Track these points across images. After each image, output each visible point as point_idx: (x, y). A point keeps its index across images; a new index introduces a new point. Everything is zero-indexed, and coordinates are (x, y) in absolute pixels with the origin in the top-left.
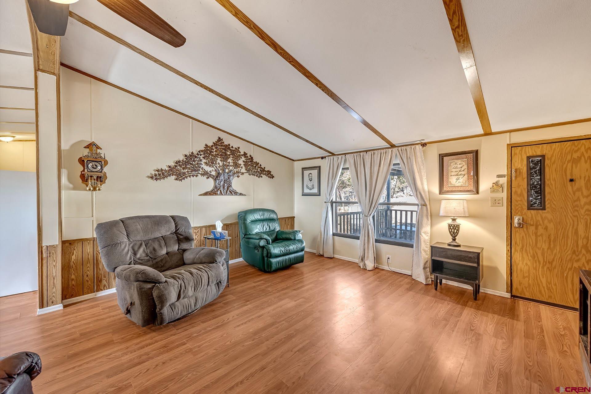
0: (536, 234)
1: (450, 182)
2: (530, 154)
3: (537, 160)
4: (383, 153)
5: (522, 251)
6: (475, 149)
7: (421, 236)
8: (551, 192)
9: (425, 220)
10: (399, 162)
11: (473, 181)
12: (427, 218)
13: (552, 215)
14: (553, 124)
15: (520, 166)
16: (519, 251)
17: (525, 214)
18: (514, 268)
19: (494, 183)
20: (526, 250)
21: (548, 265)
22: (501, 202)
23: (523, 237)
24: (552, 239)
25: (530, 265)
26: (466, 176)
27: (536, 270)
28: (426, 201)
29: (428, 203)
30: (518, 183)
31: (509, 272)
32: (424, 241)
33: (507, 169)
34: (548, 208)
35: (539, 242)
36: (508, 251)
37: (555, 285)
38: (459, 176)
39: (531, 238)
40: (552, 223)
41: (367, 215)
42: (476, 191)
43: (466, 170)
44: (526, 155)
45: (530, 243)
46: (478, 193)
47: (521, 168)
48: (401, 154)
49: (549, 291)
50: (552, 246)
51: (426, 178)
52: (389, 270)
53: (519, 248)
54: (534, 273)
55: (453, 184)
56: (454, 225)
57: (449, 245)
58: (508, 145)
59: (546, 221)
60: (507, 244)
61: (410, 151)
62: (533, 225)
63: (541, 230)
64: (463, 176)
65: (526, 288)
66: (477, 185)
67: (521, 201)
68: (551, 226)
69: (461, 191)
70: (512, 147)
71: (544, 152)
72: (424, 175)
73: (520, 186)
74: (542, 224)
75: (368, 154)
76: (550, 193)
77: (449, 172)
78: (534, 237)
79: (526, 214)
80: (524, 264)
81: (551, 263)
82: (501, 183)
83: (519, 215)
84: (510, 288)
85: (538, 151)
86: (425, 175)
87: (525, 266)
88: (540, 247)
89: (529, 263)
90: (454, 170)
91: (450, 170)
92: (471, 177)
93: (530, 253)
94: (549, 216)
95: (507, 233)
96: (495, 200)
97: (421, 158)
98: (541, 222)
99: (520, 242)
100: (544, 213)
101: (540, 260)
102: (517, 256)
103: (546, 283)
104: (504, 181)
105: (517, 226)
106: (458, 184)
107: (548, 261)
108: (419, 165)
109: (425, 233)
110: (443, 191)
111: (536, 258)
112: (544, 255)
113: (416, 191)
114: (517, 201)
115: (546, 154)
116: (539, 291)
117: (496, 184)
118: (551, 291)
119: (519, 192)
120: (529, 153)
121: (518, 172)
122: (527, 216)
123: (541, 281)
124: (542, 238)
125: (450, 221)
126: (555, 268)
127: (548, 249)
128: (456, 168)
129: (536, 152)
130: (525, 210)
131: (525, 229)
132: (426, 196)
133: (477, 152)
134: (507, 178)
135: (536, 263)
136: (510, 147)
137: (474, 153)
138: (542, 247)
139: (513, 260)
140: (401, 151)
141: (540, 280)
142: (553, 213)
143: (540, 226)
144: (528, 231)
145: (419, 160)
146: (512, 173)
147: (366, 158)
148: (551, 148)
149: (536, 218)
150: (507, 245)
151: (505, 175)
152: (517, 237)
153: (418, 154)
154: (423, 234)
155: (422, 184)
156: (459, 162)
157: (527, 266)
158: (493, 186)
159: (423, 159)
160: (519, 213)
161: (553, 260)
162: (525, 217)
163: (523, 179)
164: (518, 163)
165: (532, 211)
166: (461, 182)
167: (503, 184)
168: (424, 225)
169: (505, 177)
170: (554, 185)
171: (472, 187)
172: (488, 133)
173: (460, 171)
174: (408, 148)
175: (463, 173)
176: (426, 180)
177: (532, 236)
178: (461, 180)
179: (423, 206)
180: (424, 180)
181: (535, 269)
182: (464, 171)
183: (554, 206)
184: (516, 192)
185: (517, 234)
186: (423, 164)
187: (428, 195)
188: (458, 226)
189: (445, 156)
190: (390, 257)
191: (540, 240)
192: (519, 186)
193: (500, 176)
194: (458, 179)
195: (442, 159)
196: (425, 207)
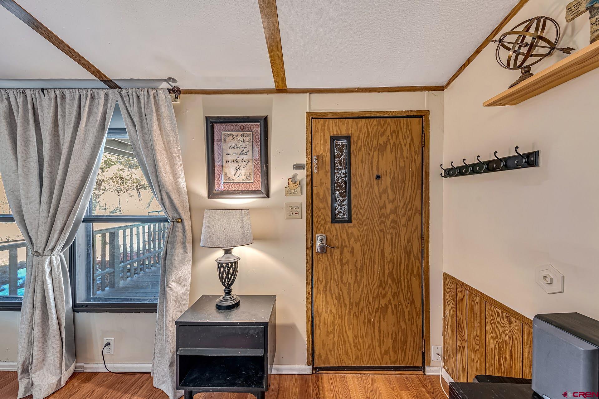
0: (341, 260)
1: (226, 173)
2: (334, 133)
3: (342, 143)
4: (84, 97)
5: (326, 290)
6: (263, 114)
7: (168, 289)
8: (358, 195)
9: (179, 252)
10: (125, 126)
11: (261, 173)
12: (185, 248)
13: (359, 231)
14: (358, 88)
15: (322, 151)
16: (322, 292)
17: (329, 230)
18: (316, 321)
19: (290, 179)
20: (330, 289)
21: (355, 309)
22: (299, 211)
23: (326, 267)
24: (359, 267)
25: (335, 312)
26: (250, 164)
27: (342, 320)
28: (181, 211)
29: (185, 217)
30: (321, 180)
31: (310, 330)
32: (177, 300)
33: (307, 155)
34: (354, 219)
35: (344, 275)
36: (309, 293)
37: (362, 337)
38: (240, 164)
39: (336, 269)
40: (358, 243)
41: (40, 251)
42: (265, 193)
43: (250, 153)
44: (330, 134)
45: (334, 276)
46: (268, 196)
47: (324, 154)
48: (127, 104)
49: (356, 348)
50: (359, 278)
51: (181, 163)
53: (321, 288)
54: (339, 325)
55: (231, 178)
56: (227, 264)
58: (307, 113)
59: (352, 240)
60: (307, 283)
61: (146, 99)
62: (338, 248)
63: (347, 256)
64: (245, 163)
65: (330, 350)
66: (266, 180)
67: (324, 208)
68: (357, 247)
69: (242, 192)
70: (312, 118)
71: (350, 133)
72: (179, 156)
73: (323, 183)
74: (348, 245)
75: (46, 95)
76: (356, 196)
77: (224, 154)
78: (338, 267)
79: (330, 232)
80: (328, 312)
81: (357, 304)
82: (299, 178)
83: (322, 233)
84: (311, 356)
86: (181, 156)
87: (329, 315)
88: (346, 282)
89: (334, 310)
90: (231, 151)
91: (225, 151)
92: (258, 166)
93: (335, 293)
94: (355, 231)
95: (307, 263)
96: (292, 208)
97: (171, 119)
98: (347, 242)
99: (324, 275)
100: (351, 227)
101: (346, 302)
102: (320, 301)
103: (353, 337)
104: (302, 175)
105: (319, 250)
106: (238, 179)
107: (354, 302)
108: (166, 134)
109: (178, 281)
110: (214, 192)
111: (342, 300)
112: (351, 293)
113: (160, 192)
114: (319, 210)
115: (351, 134)
116: (345, 351)
117: (293, 179)
118: (358, 349)
119: (321, 195)
120: (333, 131)
121: (320, 161)
122: (331, 233)
123: (347, 335)
124: (349, 268)
125: (220, 255)
126: (362, 311)
127: (354, 283)
128: (234, 148)
129: (341, 131)
130: (329, 224)
131: (329, 255)
132: (182, 201)
133: (266, 119)
134: (307, 170)
135: (341, 307)
136: (311, 119)
137: (262, 122)
138: (348, 281)
139: (315, 309)
140: (127, 97)
141: (346, 333)
142: (359, 227)
143: (345, 248)
144: (332, 258)
145: (166, 122)
146: (314, 163)
147: (41, 106)
148: (357, 124)
149: (341, 236)
150: (308, 285)
151: (304, 165)
152: (319, 268)
153: (164, 110)
154: (173, 285)
155: (175, 176)
156: (239, 136)
157: (331, 314)
158: (289, 184)
159: (175, 122)
160: (322, 229)
161: (360, 300)
162: (328, 234)
163: (326, 173)
164: (320, 145)
165: (337, 225)
166: (243, 175)
167: (302, 180)
168: (176, 263)
169: (304, 168)
170: (360, 184)
171: (258, 186)
172: (281, 90)
173: (240, 154)
174: (143, 93)
175: (245, 157)
176: (182, 168)
177: (337, 266)
178: (243, 171)
179: (176, 223)
180: (177, 168)
181: (341, 317)
182: (247, 154)
183: (360, 216)
184: (318, 194)
185: (320, 265)
186: (175, 133)
187: (187, 201)
188: (234, 265)
189: (216, 123)
190: (112, 341)
191: (346, 270)
192: (321, 184)
193: (297, 167)
194: (237, 169)
195: (212, 127)
196: (179, 225)
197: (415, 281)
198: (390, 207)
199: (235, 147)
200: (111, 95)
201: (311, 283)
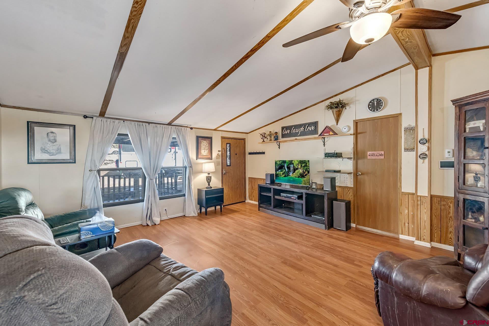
0: (229, 176)
3: (229, 145)
4: (164, 127)
6: (211, 136)
11: (210, 153)
15: (224, 147)
17: (226, 168)
19: (217, 154)
24: (232, 178)
26: (208, 150)
33: (221, 148)
34: (231, 165)
35: (229, 180)
36: (222, 186)
37: (233, 196)
43: (208, 147)
45: (227, 181)
46: (212, 159)
48: (177, 131)
50: (232, 180)
52: (168, 218)
55: (202, 154)
56: (209, 177)
57: (207, 188)
61: (184, 130)
62: (228, 173)
69: (205, 158)
70: (222, 138)
75: (150, 126)
76: (232, 159)
77: (201, 147)
78: (228, 178)
83: (224, 169)
85: (229, 141)
89: (227, 189)
90: (203, 146)
94: (232, 168)
96: (218, 162)
98: (230, 171)
99: (225, 180)
104: (220, 153)
105: (224, 174)
106: (204, 154)
110: (198, 158)
114: (224, 163)
115: (231, 143)
120: (227, 142)
123: (230, 196)
125: (207, 175)
126: (233, 189)
130: (226, 166)
131: (226, 175)
133: (211, 138)
140: (178, 129)
143: (230, 173)
146: (223, 150)
148: (232, 140)
149: (229, 169)
151: (221, 151)
153: (188, 134)
156: (205, 142)
157: (227, 191)
158: (217, 156)
162: (226, 170)
163: (225, 153)
164: (224, 145)
165: (228, 167)
166: (206, 153)
167: (220, 155)
170: (232, 156)
171: (210, 156)
172: (215, 129)
175: (206, 148)
181: (229, 191)
184: (224, 159)
185: (224, 178)
187: (192, 160)
190: (166, 208)
192: (224, 156)
193: (219, 151)
194: (205, 151)
195: (198, 139)
196: (191, 168)
197: (243, 180)
198: (238, 161)
199: (204, 145)
200: (173, 128)
201: (222, 183)
